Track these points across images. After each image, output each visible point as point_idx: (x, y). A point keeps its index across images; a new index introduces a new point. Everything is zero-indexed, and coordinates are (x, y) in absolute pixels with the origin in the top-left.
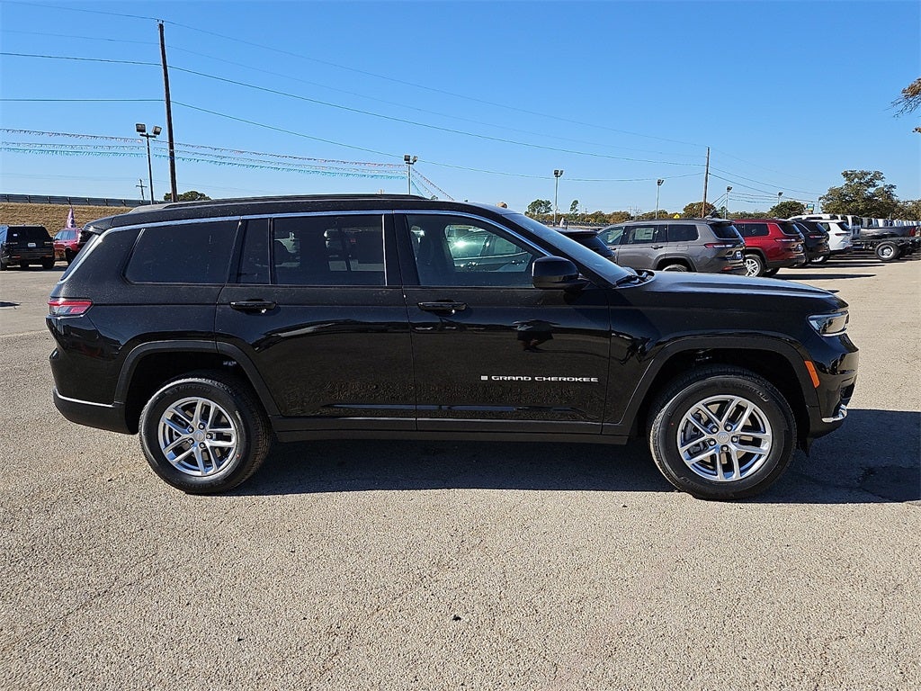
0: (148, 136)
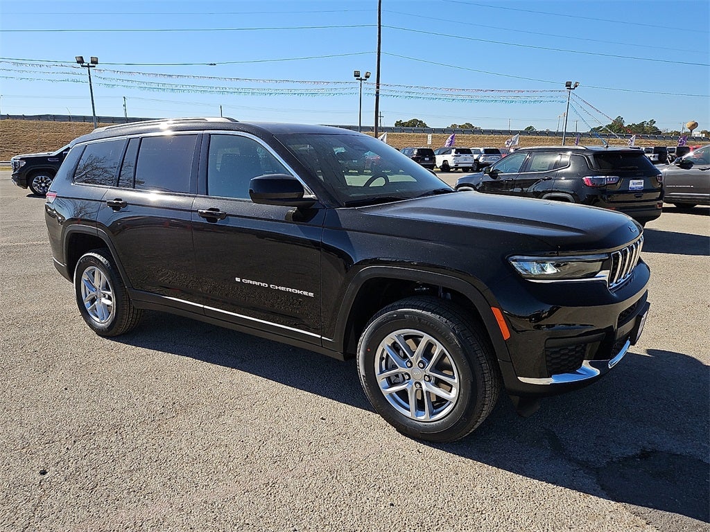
0: (361, 79)
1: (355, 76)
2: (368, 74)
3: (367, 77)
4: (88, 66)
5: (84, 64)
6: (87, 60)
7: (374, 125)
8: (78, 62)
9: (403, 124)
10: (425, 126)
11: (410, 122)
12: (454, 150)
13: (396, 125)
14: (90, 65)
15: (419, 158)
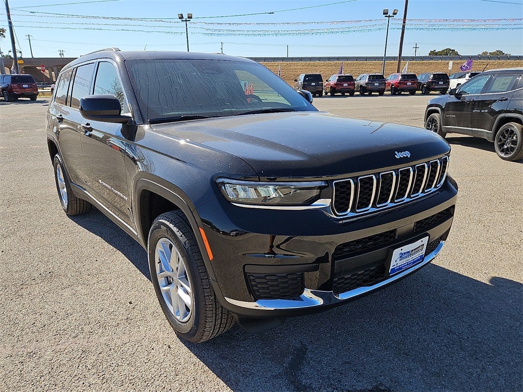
0: (389, 17)
1: (384, 14)
2: (396, 11)
3: (395, 14)
4: (186, 21)
5: (183, 19)
6: (185, 17)
7: (398, 56)
8: (180, 18)
9: (436, 54)
10: (457, 54)
11: (443, 51)
12: (470, 74)
13: (430, 54)
14: (187, 19)
15: (434, 82)
